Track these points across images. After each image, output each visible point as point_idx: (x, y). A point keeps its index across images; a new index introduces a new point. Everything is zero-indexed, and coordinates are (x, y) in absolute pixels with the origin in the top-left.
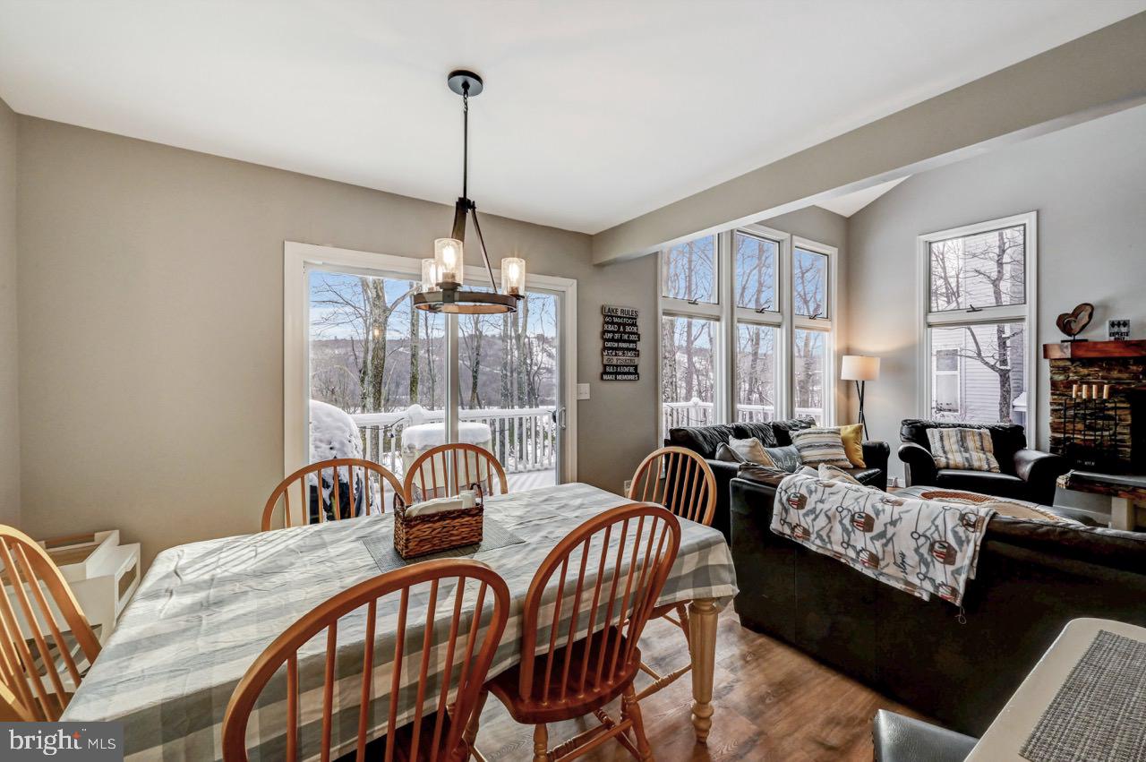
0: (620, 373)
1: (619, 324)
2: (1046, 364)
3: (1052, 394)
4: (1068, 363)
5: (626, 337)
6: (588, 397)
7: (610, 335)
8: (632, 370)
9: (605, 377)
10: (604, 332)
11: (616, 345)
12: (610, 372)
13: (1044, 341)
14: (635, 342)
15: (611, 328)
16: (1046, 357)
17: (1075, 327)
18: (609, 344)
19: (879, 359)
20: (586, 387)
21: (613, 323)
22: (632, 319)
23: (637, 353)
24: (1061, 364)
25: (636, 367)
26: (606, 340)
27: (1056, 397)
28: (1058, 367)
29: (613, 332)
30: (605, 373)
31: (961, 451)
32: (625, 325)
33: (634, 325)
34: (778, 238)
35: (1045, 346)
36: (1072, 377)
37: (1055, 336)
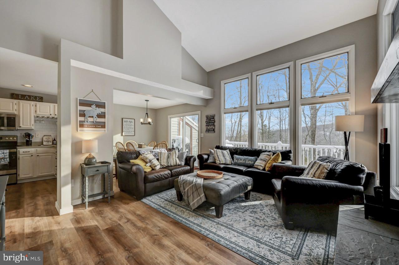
0: (210, 131)
1: (209, 119)
5: (211, 122)
6: (203, 137)
7: (207, 122)
8: (213, 130)
9: (206, 132)
10: (206, 121)
11: (209, 124)
12: (208, 131)
14: (213, 123)
15: (207, 120)
18: (207, 124)
20: (202, 134)
21: (208, 119)
22: (213, 117)
23: (214, 125)
25: (214, 129)
26: (207, 123)
29: (208, 121)
30: (206, 131)
32: (211, 119)
33: (214, 118)
34: (288, 66)
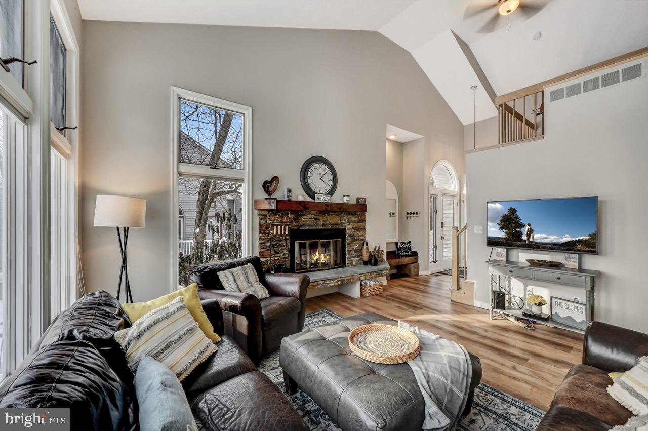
2: (256, 213)
3: (260, 233)
4: (267, 213)
13: (256, 198)
16: (255, 209)
17: (271, 189)
19: (145, 201)
24: (264, 213)
27: (262, 235)
28: (263, 215)
31: (249, 287)
35: (255, 201)
36: (269, 222)
37: (261, 195)
